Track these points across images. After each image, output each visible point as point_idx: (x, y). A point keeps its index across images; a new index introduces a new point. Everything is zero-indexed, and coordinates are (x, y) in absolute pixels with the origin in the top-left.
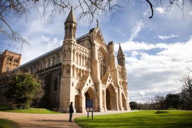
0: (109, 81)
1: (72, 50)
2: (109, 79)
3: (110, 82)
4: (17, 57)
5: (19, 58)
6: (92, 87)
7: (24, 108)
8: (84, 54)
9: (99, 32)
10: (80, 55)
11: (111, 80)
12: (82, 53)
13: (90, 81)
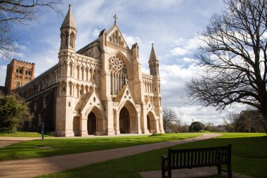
0: (125, 97)
1: (68, 63)
2: (125, 94)
3: (127, 99)
4: (30, 67)
5: (32, 69)
6: (99, 107)
7: (8, 133)
8: (88, 65)
9: (117, 32)
10: (82, 68)
11: (130, 95)
12: (84, 64)
13: (95, 99)
